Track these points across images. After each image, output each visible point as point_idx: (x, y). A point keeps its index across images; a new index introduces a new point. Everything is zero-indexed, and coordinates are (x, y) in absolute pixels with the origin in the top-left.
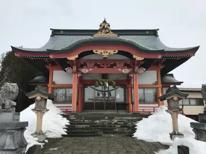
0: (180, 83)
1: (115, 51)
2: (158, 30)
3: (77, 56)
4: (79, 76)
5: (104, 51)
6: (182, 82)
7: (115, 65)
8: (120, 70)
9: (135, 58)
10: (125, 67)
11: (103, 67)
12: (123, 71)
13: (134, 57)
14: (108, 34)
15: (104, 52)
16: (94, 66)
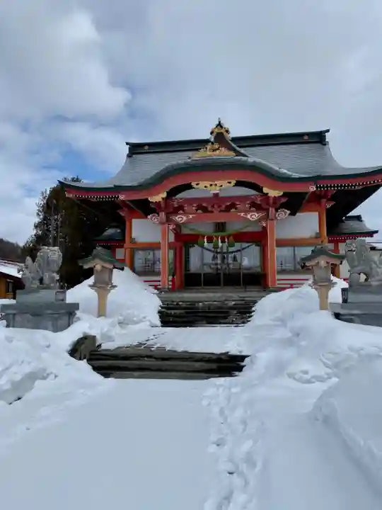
0: (371, 234)
1: (230, 183)
2: (328, 131)
3: (164, 195)
4: (171, 228)
5: (211, 183)
6: (377, 232)
7: (233, 206)
8: (242, 214)
9: (267, 194)
10: (252, 209)
11: (212, 212)
12: (249, 216)
13: (265, 190)
14: (218, 152)
15: (211, 185)
16: (197, 210)
